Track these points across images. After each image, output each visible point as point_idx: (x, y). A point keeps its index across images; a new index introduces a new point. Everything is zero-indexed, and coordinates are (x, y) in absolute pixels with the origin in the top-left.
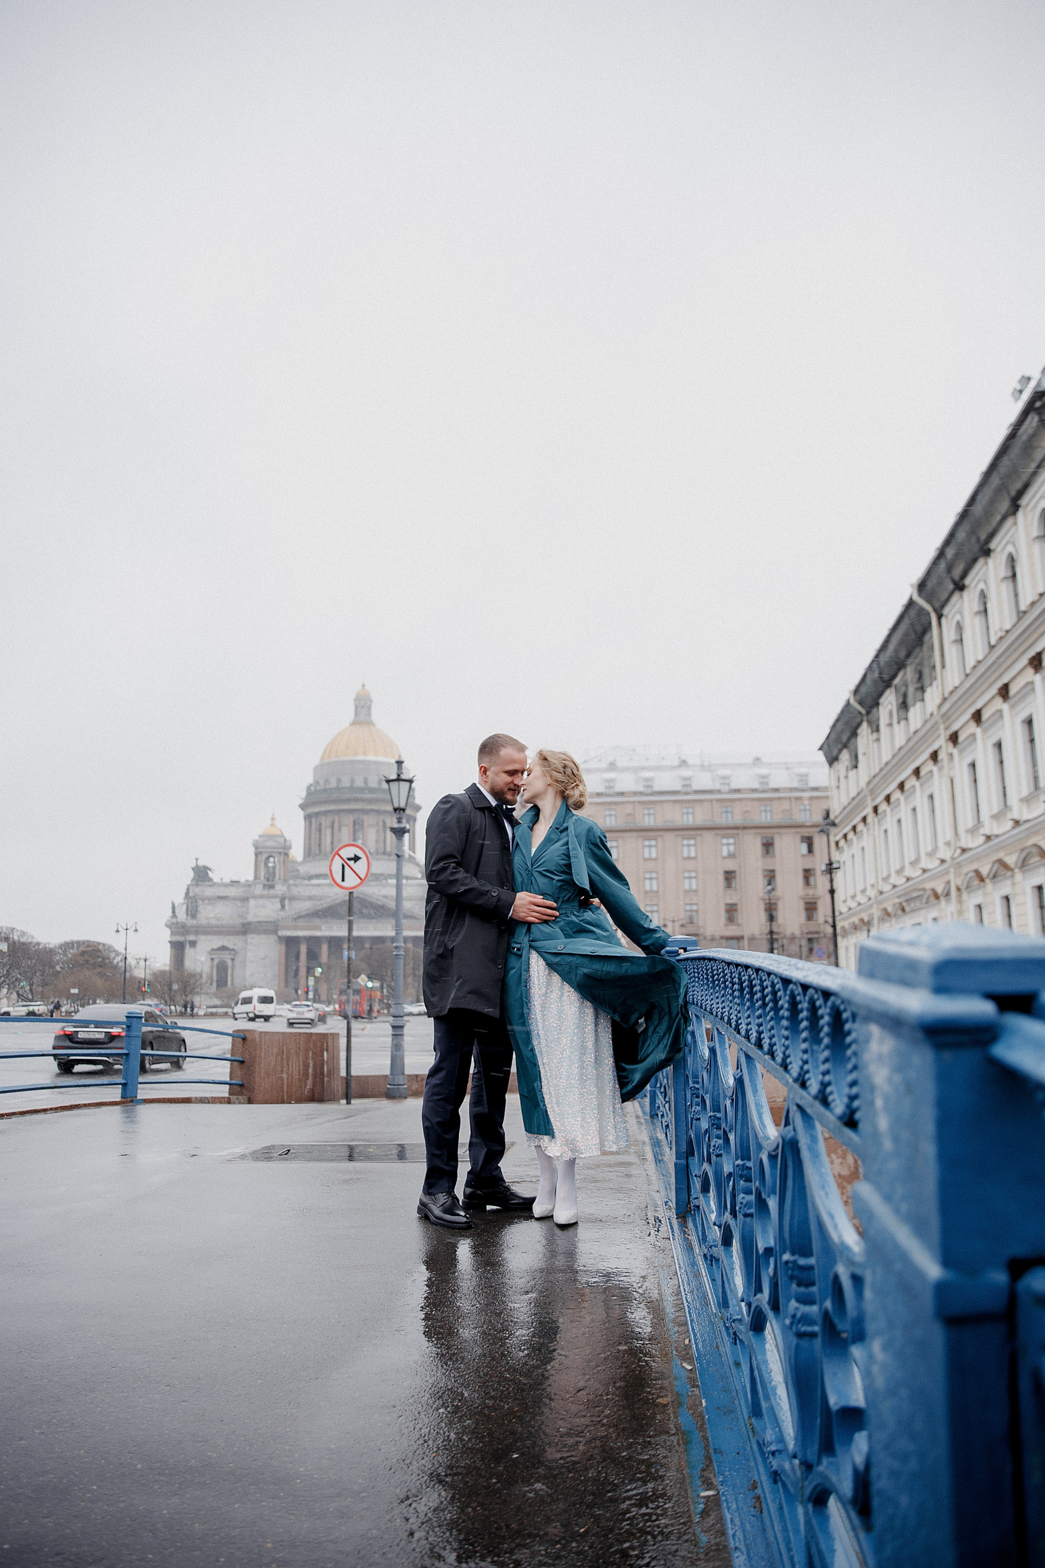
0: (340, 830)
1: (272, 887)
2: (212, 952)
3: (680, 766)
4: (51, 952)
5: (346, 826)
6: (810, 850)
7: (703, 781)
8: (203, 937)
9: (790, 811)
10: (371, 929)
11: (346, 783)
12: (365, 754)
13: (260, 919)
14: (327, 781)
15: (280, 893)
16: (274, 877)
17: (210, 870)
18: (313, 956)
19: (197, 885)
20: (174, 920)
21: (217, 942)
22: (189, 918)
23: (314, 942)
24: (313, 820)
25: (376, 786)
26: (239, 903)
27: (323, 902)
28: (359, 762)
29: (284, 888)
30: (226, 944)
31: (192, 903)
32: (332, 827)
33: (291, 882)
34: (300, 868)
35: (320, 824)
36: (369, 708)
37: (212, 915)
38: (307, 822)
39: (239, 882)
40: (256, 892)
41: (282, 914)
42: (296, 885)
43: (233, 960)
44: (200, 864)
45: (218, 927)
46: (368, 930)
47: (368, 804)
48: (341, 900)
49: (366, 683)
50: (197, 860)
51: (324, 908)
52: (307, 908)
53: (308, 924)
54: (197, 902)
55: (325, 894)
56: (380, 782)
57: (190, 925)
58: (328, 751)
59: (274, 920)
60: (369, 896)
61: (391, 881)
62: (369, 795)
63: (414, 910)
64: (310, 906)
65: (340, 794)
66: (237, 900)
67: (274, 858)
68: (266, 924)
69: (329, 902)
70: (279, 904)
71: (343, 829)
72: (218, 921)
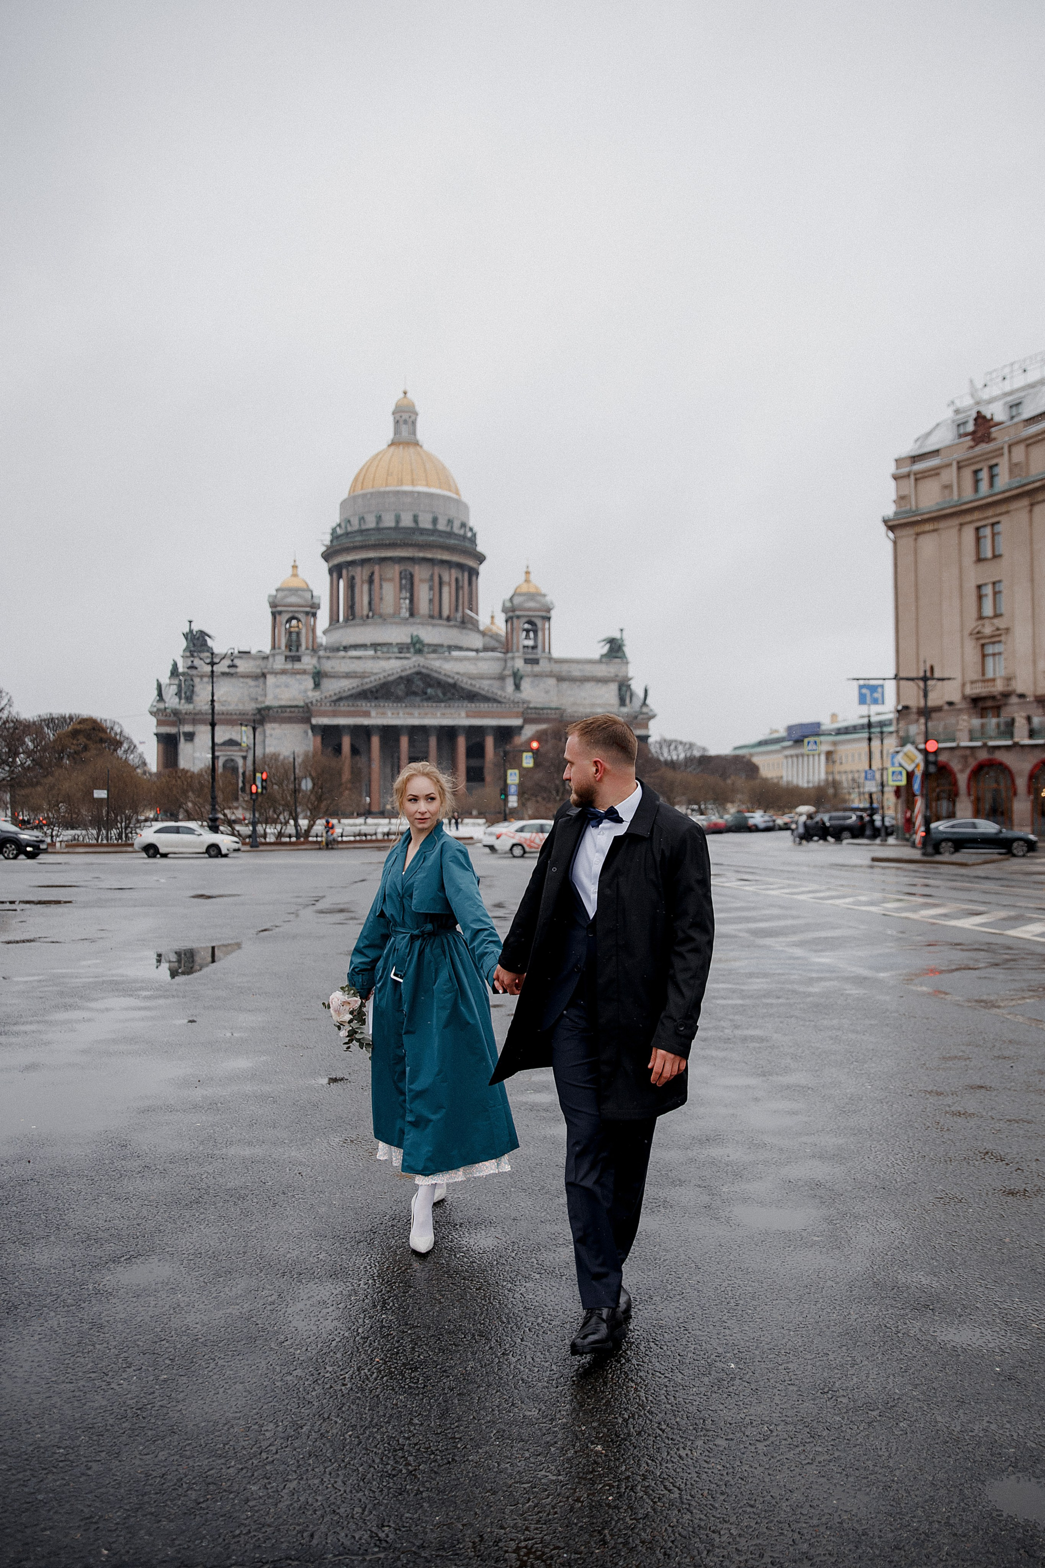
0: (381, 587)
1: (298, 659)
2: (216, 748)
5: (391, 580)
8: (201, 728)
10: (439, 715)
11: (389, 521)
12: (413, 484)
13: (283, 703)
14: (362, 519)
15: (309, 667)
16: (298, 646)
17: (209, 637)
19: (192, 657)
20: (161, 706)
22: (183, 701)
23: (362, 733)
24: (344, 572)
25: (428, 526)
26: (251, 683)
27: (369, 679)
28: (405, 493)
29: (314, 661)
30: (236, 737)
31: (184, 681)
32: (371, 581)
33: (321, 653)
34: (330, 635)
35: (353, 578)
36: (414, 423)
38: (335, 575)
39: (249, 653)
40: (275, 666)
41: (317, 695)
42: (328, 658)
43: (245, 758)
44: (196, 628)
45: (223, 714)
46: (434, 716)
47: (420, 551)
48: (398, 676)
49: (408, 389)
50: (190, 622)
51: (375, 687)
52: (351, 687)
53: (352, 709)
54: (192, 680)
55: (368, 670)
56: (435, 521)
57: (184, 712)
58: (361, 478)
59: (302, 704)
60: (436, 671)
61: (455, 653)
62: (421, 539)
63: (495, 691)
64: (355, 685)
65: (380, 537)
66: (248, 677)
67: (299, 620)
68: (293, 709)
69: (380, 678)
70: (312, 682)
71: (384, 584)
72: (224, 705)
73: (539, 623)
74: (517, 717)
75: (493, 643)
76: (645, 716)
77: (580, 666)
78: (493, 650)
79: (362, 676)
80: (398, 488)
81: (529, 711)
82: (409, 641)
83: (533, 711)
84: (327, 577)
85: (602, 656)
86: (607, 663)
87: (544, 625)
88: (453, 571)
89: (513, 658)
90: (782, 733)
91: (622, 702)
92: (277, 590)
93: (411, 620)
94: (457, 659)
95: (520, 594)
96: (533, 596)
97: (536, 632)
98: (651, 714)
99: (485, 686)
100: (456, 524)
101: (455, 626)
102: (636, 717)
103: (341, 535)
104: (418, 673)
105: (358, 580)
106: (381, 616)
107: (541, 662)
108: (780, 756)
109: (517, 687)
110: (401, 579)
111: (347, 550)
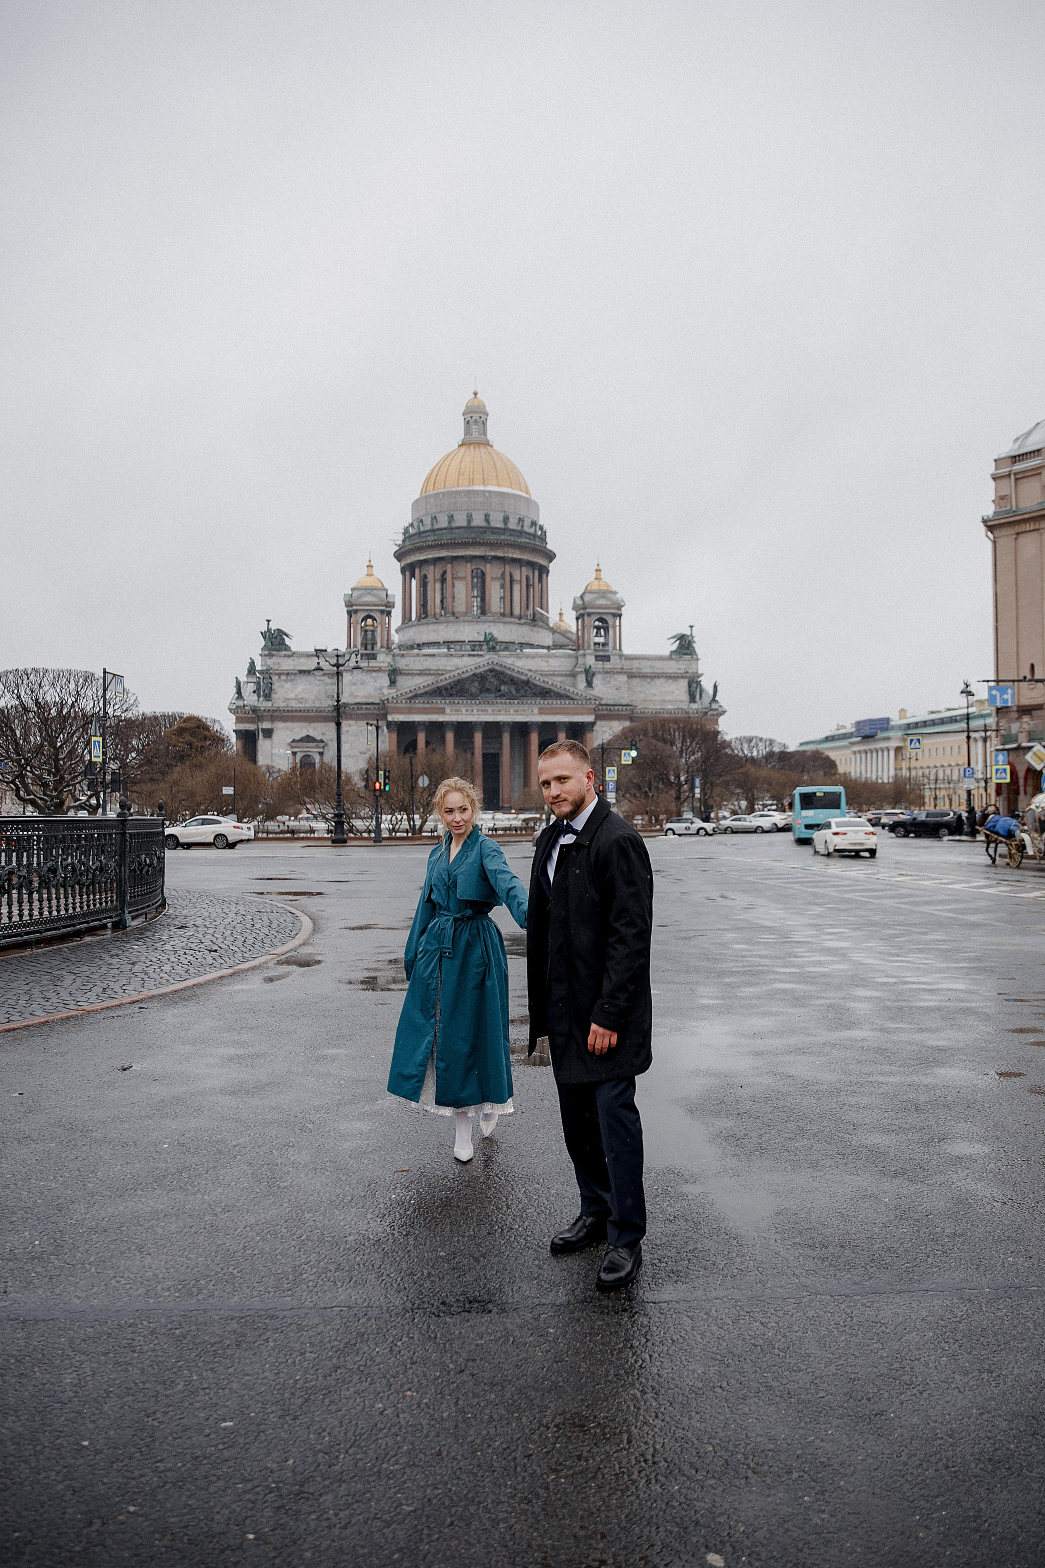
0: (453, 586)
1: (373, 657)
2: (294, 744)
5: (465, 578)
8: (279, 726)
10: (512, 712)
11: (460, 521)
12: (484, 483)
13: (358, 700)
14: (434, 519)
15: (385, 665)
16: (374, 644)
17: (287, 635)
19: (271, 656)
20: (240, 703)
21: (300, 730)
22: (261, 699)
23: (436, 730)
24: (417, 571)
25: (501, 525)
26: (328, 679)
27: (443, 676)
28: (477, 492)
29: (389, 659)
30: (312, 733)
31: (264, 680)
32: (443, 580)
35: (425, 577)
36: (484, 423)
37: (292, 696)
38: (407, 574)
39: (326, 651)
40: (350, 664)
41: (393, 692)
42: (403, 656)
43: (321, 754)
44: (274, 626)
45: (300, 711)
46: (507, 712)
47: (491, 550)
48: (472, 673)
50: (269, 621)
51: (449, 684)
52: (425, 684)
53: (428, 706)
54: (270, 678)
55: (441, 668)
56: (506, 520)
57: (262, 709)
58: (432, 480)
59: (377, 701)
60: (509, 669)
61: (527, 651)
62: (492, 538)
63: (567, 688)
64: (430, 682)
65: (453, 536)
66: (325, 674)
67: (374, 619)
68: (368, 706)
69: (454, 675)
70: (388, 679)
71: (457, 583)
72: (300, 703)
73: (610, 619)
74: (589, 714)
75: (563, 640)
76: (715, 712)
77: (650, 663)
78: (561, 647)
79: (437, 673)
80: (469, 488)
81: (601, 708)
82: (482, 639)
83: (604, 707)
84: (400, 577)
85: (672, 652)
86: (677, 661)
87: (615, 622)
88: (524, 569)
89: (584, 655)
90: (850, 729)
91: (692, 699)
92: (352, 590)
93: (483, 618)
94: (528, 656)
95: (591, 592)
96: (604, 593)
97: (606, 630)
98: (720, 709)
99: (557, 683)
100: (527, 523)
101: (526, 623)
102: (706, 713)
103: (413, 535)
104: (491, 671)
105: (430, 578)
106: (453, 614)
107: (612, 658)
108: (848, 752)
109: (589, 684)
110: (473, 578)
111: (420, 549)
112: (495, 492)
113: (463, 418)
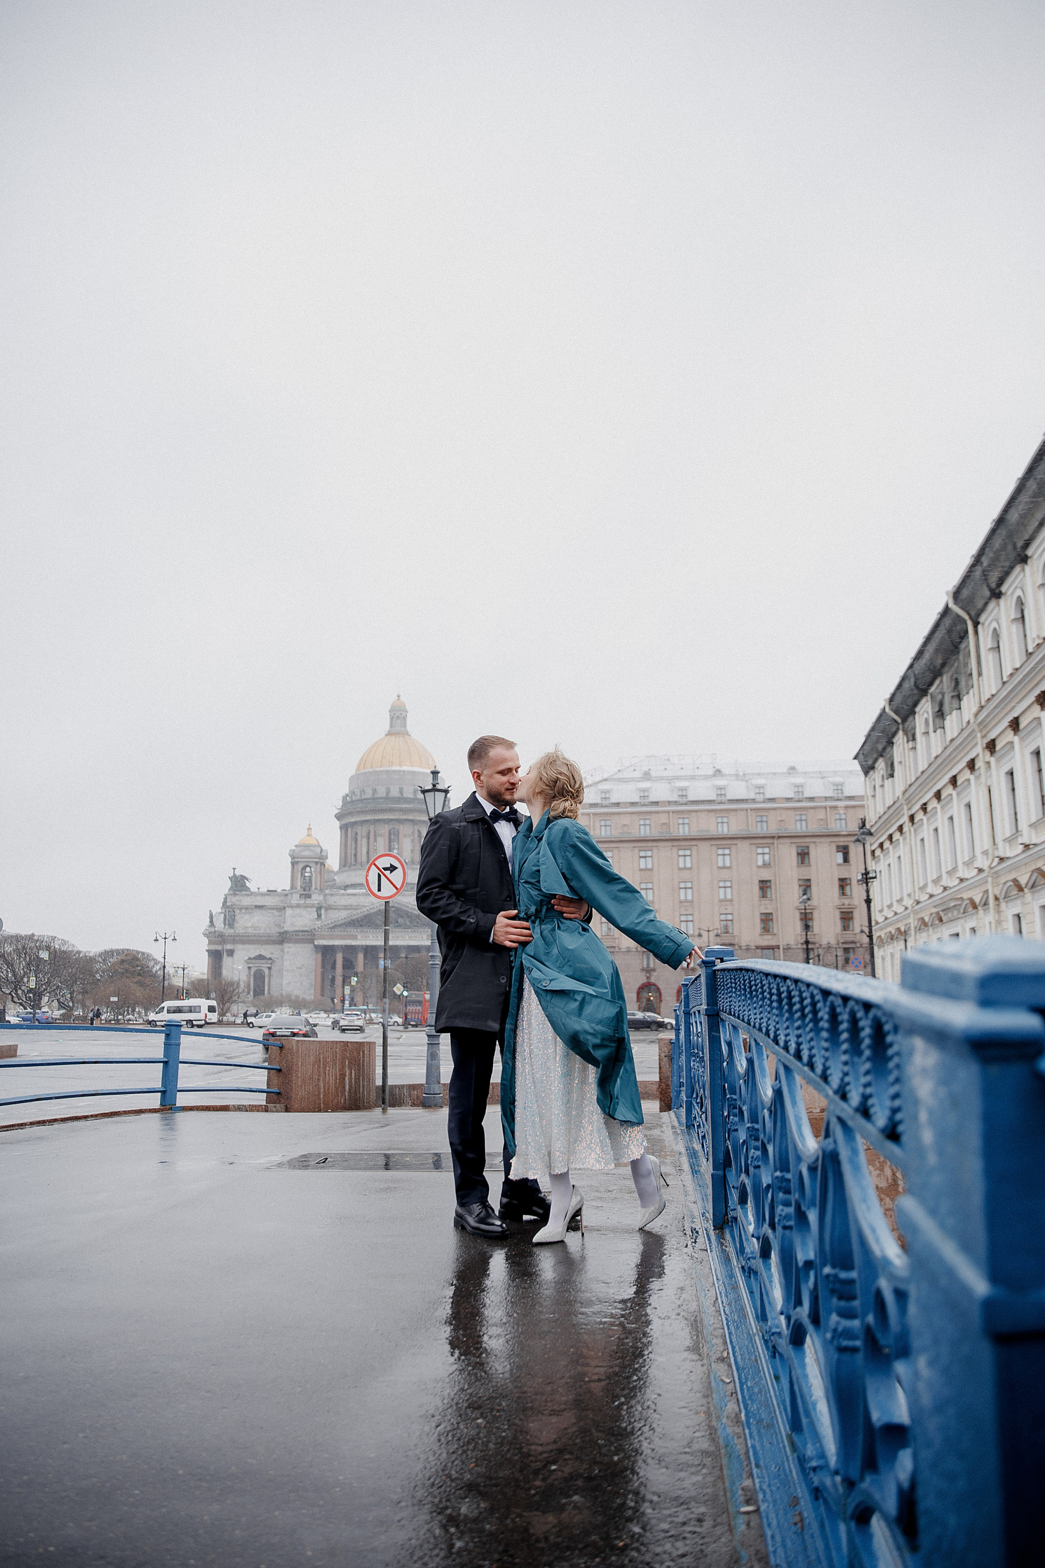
0: (375, 840)
1: (309, 896)
2: (249, 961)
3: (714, 776)
4: (91, 960)
5: (382, 836)
6: (846, 860)
7: (738, 790)
8: (240, 946)
9: (825, 820)
11: (381, 793)
12: (400, 765)
13: (297, 929)
14: (363, 791)
15: (316, 902)
16: (311, 886)
17: (247, 879)
18: (349, 965)
19: (235, 895)
20: (212, 930)
21: (254, 951)
22: (227, 927)
23: (351, 951)
24: (349, 830)
25: (412, 796)
26: (276, 913)
27: (359, 911)
28: (395, 771)
29: (321, 898)
30: (264, 953)
31: (230, 912)
32: (368, 838)
33: (327, 891)
34: (336, 878)
35: (356, 834)
36: (405, 718)
37: (250, 925)
38: (343, 831)
39: (275, 891)
40: (292, 902)
41: (319, 923)
42: (332, 895)
43: (270, 968)
44: (238, 873)
45: (255, 936)
49: (401, 694)
50: (234, 869)
51: (361, 917)
52: (345, 917)
53: (345, 933)
54: (234, 911)
55: (361, 904)
56: (415, 792)
57: (228, 934)
58: (364, 761)
59: (308, 929)
60: (405, 906)
62: (404, 805)
65: (375, 804)
66: (274, 909)
67: (310, 867)
68: (302, 934)
69: (365, 911)
70: (316, 914)
71: (379, 839)
72: (256, 930)
79: (357, 908)
80: (390, 769)
84: (338, 833)
92: (297, 846)
103: (348, 802)
105: (359, 835)
110: (390, 834)
111: (351, 814)
112: (408, 772)
113: (388, 714)
